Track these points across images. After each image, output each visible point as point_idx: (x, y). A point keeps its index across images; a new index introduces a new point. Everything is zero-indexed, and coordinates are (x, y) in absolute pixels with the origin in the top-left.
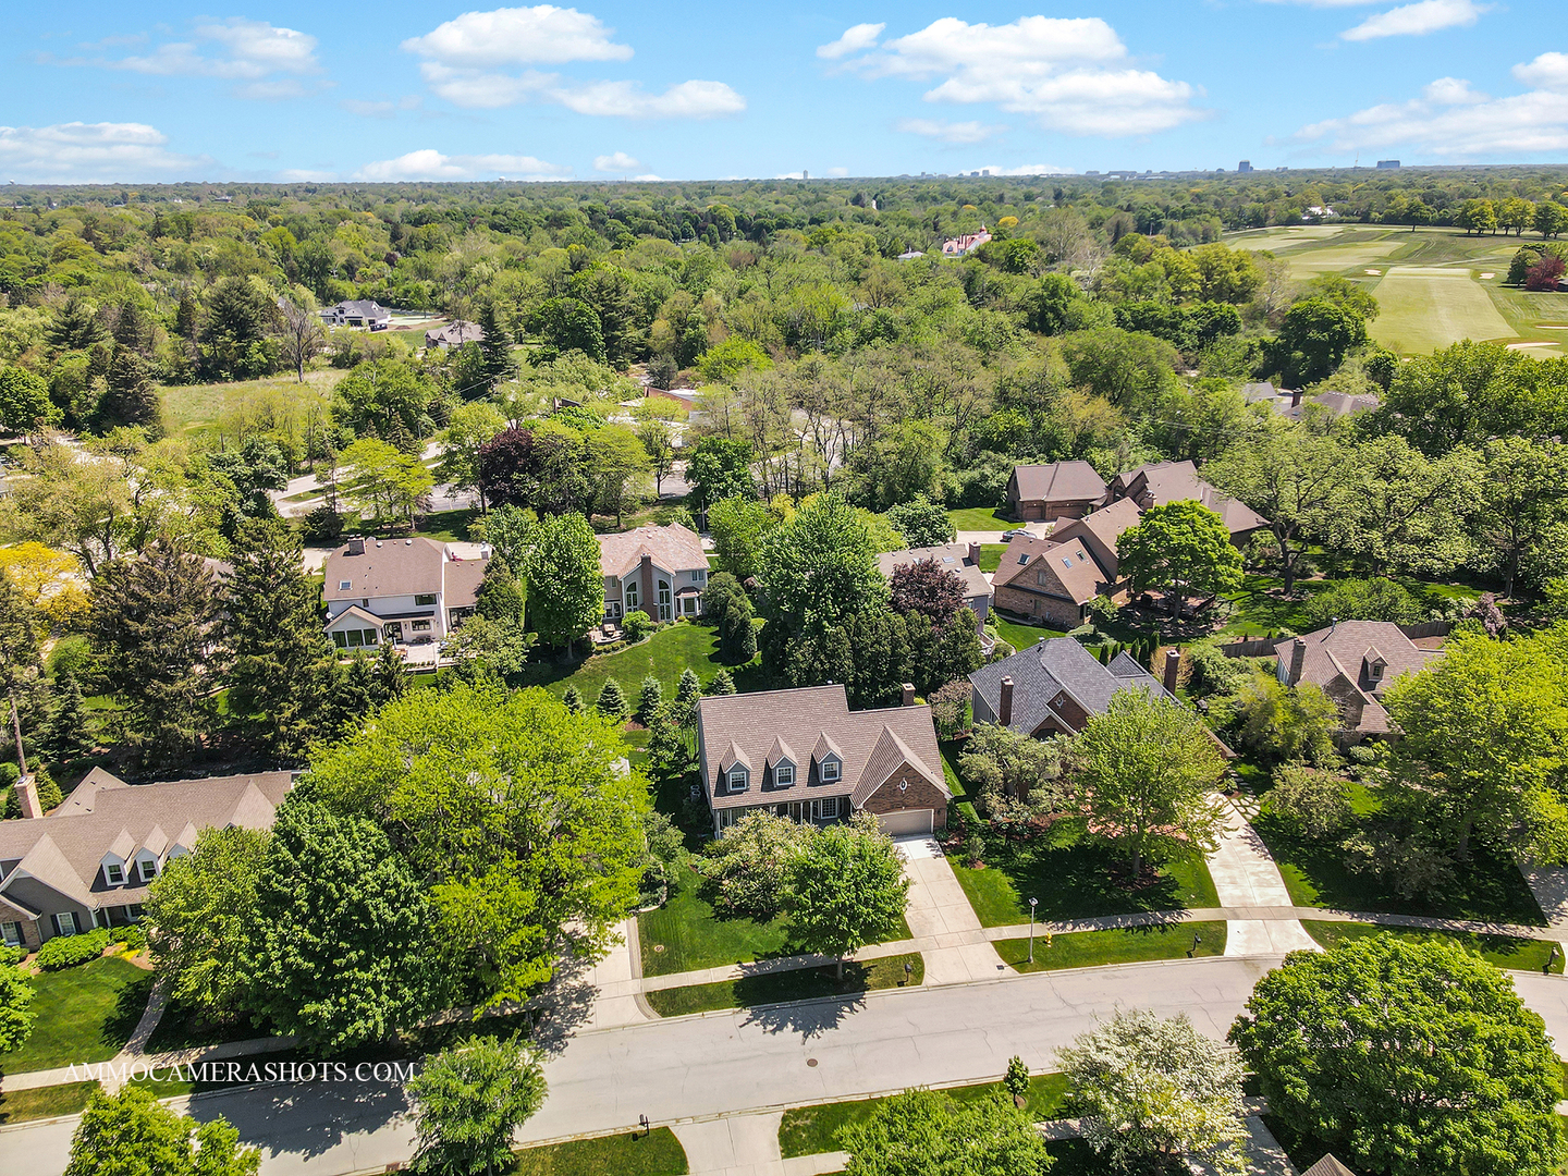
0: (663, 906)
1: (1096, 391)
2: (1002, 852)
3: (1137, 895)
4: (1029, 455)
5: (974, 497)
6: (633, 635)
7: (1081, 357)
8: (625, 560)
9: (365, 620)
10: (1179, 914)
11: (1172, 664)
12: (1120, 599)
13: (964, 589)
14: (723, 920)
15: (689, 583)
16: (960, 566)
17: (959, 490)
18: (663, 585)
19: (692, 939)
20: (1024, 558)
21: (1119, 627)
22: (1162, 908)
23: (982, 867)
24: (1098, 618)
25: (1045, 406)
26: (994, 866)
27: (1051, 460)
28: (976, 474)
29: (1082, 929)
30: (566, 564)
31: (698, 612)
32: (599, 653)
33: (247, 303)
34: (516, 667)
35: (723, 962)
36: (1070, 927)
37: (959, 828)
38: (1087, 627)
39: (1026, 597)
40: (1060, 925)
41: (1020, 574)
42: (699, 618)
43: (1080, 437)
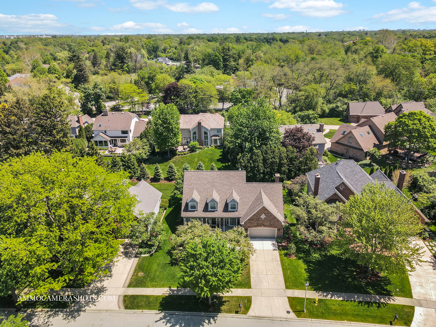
0: (151, 255)
1: (386, 76)
2: (305, 252)
3: (368, 284)
4: (356, 100)
5: (333, 114)
6: (193, 150)
7: (381, 66)
8: (194, 124)
9: (103, 137)
10: (389, 299)
11: (402, 177)
12: (384, 151)
13: (313, 140)
14: (172, 265)
15: (216, 133)
16: (315, 132)
17: (327, 111)
18: (206, 133)
19: (156, 272)
20: (344, 132)
21: (382, 162)
22: (380, 294)
23: (294, 258)
24: (372, 157)
25: (365, 82)
26: (300, 258)
27: (364, 101)
28: (334, 105)
29: (335, 298)
30: (165, 121)
31: (219, 144)
32: (179, 155)
33: (124, 53)
34: (145, 157)
35: (163, 286)
36: (329, 296)
37: (288, 238)
38: (367, 161)
39: (343, 147)
40: (325, 294)
41: (342, 138)
42: (219, 146)
43: (377, 94)
